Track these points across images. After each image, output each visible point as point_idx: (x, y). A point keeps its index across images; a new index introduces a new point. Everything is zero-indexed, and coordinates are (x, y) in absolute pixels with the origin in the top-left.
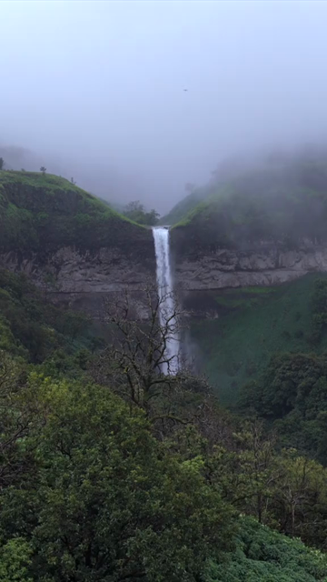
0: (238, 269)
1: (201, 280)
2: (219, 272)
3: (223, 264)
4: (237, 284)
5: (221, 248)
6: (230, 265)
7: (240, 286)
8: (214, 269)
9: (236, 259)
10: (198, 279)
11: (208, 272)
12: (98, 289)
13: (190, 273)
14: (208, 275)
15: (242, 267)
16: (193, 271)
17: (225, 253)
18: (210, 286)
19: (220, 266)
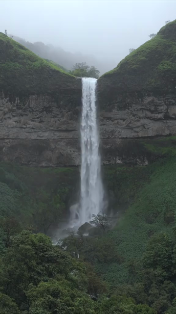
0: (167, 117)
1: (132, 129)
2: (149, 121)
3: (152, 112)
4: (167, 132)
5: (149, 95)
6: (159, 113)
7: (170, 135)
8: (143, 118)
9: (164, 108)
10: (129, 127)
11: (138, 121)
12: (34, 136)
13: (121, 121)
14: (139, 124)
15: (171, 115)
16: (124, 120)
17: (153, 101)
18: (141, 135)
19: (149, 114)
